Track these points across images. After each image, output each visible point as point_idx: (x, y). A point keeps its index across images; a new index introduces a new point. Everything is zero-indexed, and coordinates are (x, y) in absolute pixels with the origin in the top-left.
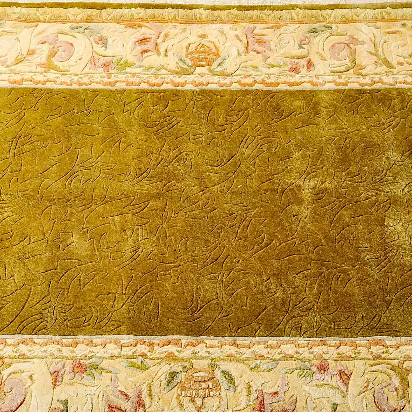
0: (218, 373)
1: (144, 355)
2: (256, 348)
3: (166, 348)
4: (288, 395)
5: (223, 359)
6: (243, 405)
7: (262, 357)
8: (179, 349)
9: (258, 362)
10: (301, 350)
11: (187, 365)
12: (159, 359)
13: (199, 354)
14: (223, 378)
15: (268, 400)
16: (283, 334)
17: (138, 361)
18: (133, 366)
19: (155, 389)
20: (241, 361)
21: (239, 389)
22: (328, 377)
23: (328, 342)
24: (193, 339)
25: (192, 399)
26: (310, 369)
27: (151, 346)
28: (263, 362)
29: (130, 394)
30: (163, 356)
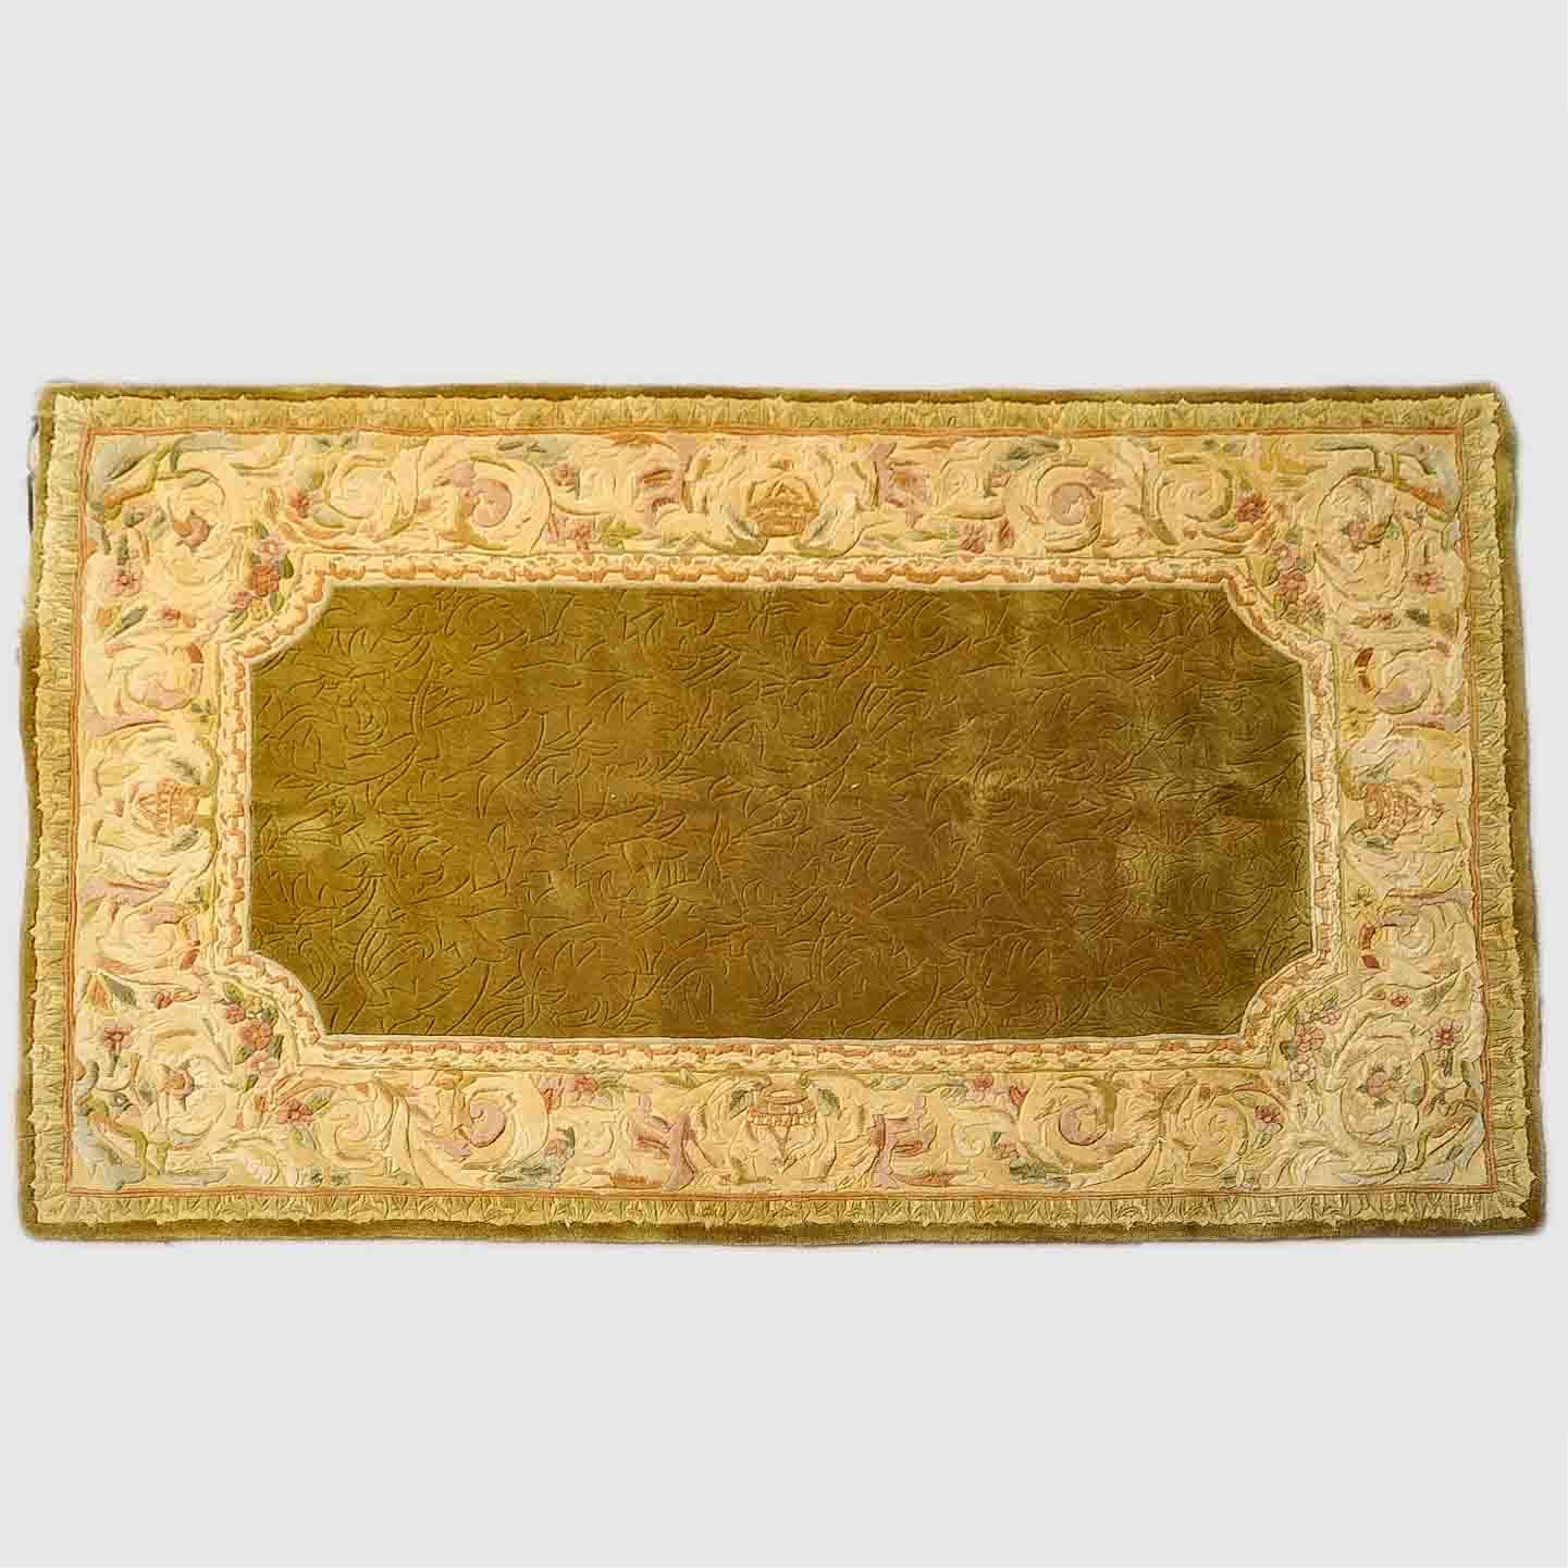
0: (811, 1092)
1: (689, 1067)
2: (876, 1056)
3: (724, 1057)
4: (924, 1122)
5: (820, 1072)
6: (852, 1136)
7: (884, 1069)
8: (748, 1058)
9: (878, 1075)
10: (949, 1059)
11: (761, 1080)
12: (714, 1072)
13: (781, 1065)
14: (821, 1099)
15: (891, 1128)
16: (920, 1035)
17: (682, 1075)
18: (674, 1082)
19: (712, 1113)
20: (852, 1075)
21: (846, 1114)
22: (990, 1096)
23: (995, 1047)
24: (770, 1043)
25: (770, 1128)
26: (962, 1085)
27: (702, 1054)
28: (886, 1076)
29: (670, 1120)
30: (722, 1067)
